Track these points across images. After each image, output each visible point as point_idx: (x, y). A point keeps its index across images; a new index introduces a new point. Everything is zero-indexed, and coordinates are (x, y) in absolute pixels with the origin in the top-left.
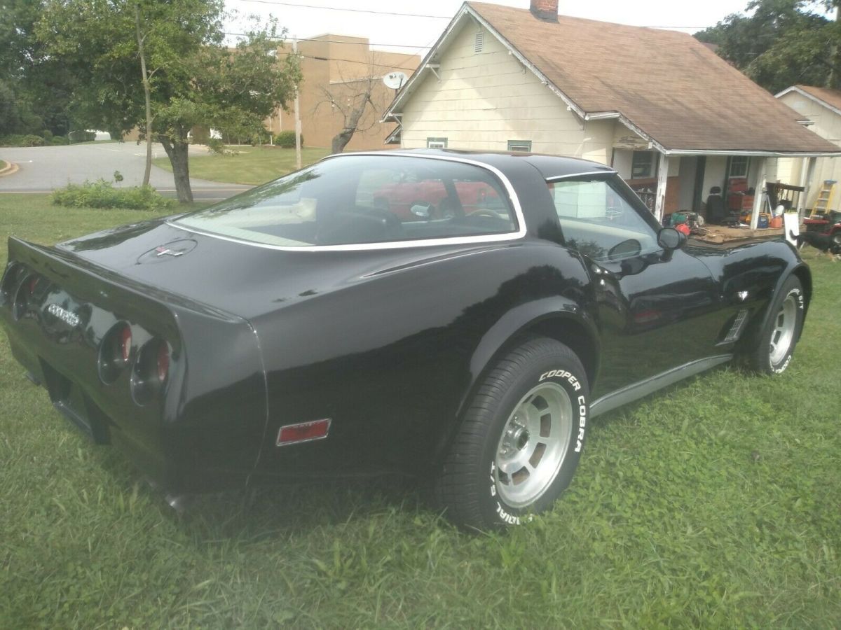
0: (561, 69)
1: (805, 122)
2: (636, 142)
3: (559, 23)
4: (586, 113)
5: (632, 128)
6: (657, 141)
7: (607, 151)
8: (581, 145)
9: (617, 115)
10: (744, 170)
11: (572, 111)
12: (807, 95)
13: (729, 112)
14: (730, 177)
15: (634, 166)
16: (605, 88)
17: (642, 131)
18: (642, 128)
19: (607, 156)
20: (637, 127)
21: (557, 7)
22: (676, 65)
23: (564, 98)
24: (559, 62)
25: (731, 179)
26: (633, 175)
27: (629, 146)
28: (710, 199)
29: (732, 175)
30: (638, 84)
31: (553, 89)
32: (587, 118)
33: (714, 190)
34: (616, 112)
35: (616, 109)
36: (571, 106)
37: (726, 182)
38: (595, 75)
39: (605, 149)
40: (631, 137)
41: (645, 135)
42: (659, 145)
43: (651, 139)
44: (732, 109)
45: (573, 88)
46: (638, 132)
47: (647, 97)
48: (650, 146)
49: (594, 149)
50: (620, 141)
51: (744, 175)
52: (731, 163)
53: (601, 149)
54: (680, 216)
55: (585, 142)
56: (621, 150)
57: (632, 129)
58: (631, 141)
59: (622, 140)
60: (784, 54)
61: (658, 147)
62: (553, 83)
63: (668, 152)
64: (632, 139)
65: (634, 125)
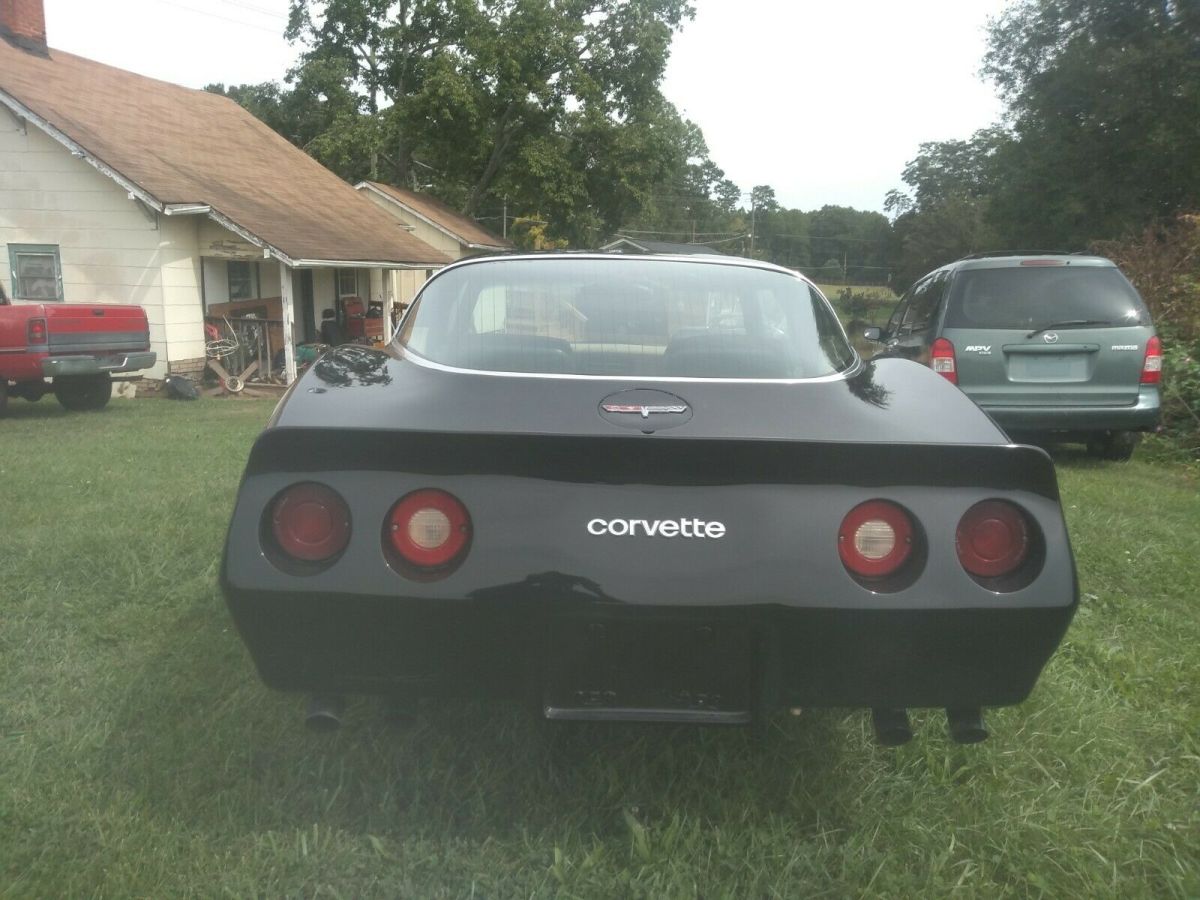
0: (94, 133)
1: (406, 228)
2: (239, 249)
3: (51, 59)
4: (165, 204)
5: (233, 228)
6: (276, 248)
7: (193, 261)
8: (157, 251)
9: (206, 209)
10: (353, 287)
11: (138, 200)
12: (382, 194)
13: (328, 211)
14: (341, 296)
15: (231, 284)
16: (170, 170)
17: (250, 233)
18: (250, 229)
19: (194, 269)
20: (242, 228)
21: (44, 33)
22: (238, 142)
23: (118, 179)
24: (88, 123)
25: (344, 299)
26: (232, 296)
27: (227, 255)
28: (324, 325)
29: (343, 293)
30: (205, 165)
31: (95, 164)
32: (168, 212)
33: (327, 313)
34: (203, 204)
35: (205, 202)
36: (133, 193)
37: (339, 303)
38: (146, 147)
39: (190, 259)
40: (229, 241)
41: (256, 239)
42: (280, 253)
43: (266, 244)
44: (330, 207)
45: (129, 165)
46: (245, 235)
47: (228, 185)
48: (267, 254)
49: (177, 258)
50: (211, 247)
51: (354, 293)
52: (339, 278)
53: (183, 257)
54: (309, 350)
55: (163, 248)
56: (213, 261)
57: (233, 230)
58: (230, 248)
59: (216, 245)
60: (344, 141)
61: (279, 256)
62: (94, 155)
63: (296, 263)
64: (230, 244)
65: (236, 224)
